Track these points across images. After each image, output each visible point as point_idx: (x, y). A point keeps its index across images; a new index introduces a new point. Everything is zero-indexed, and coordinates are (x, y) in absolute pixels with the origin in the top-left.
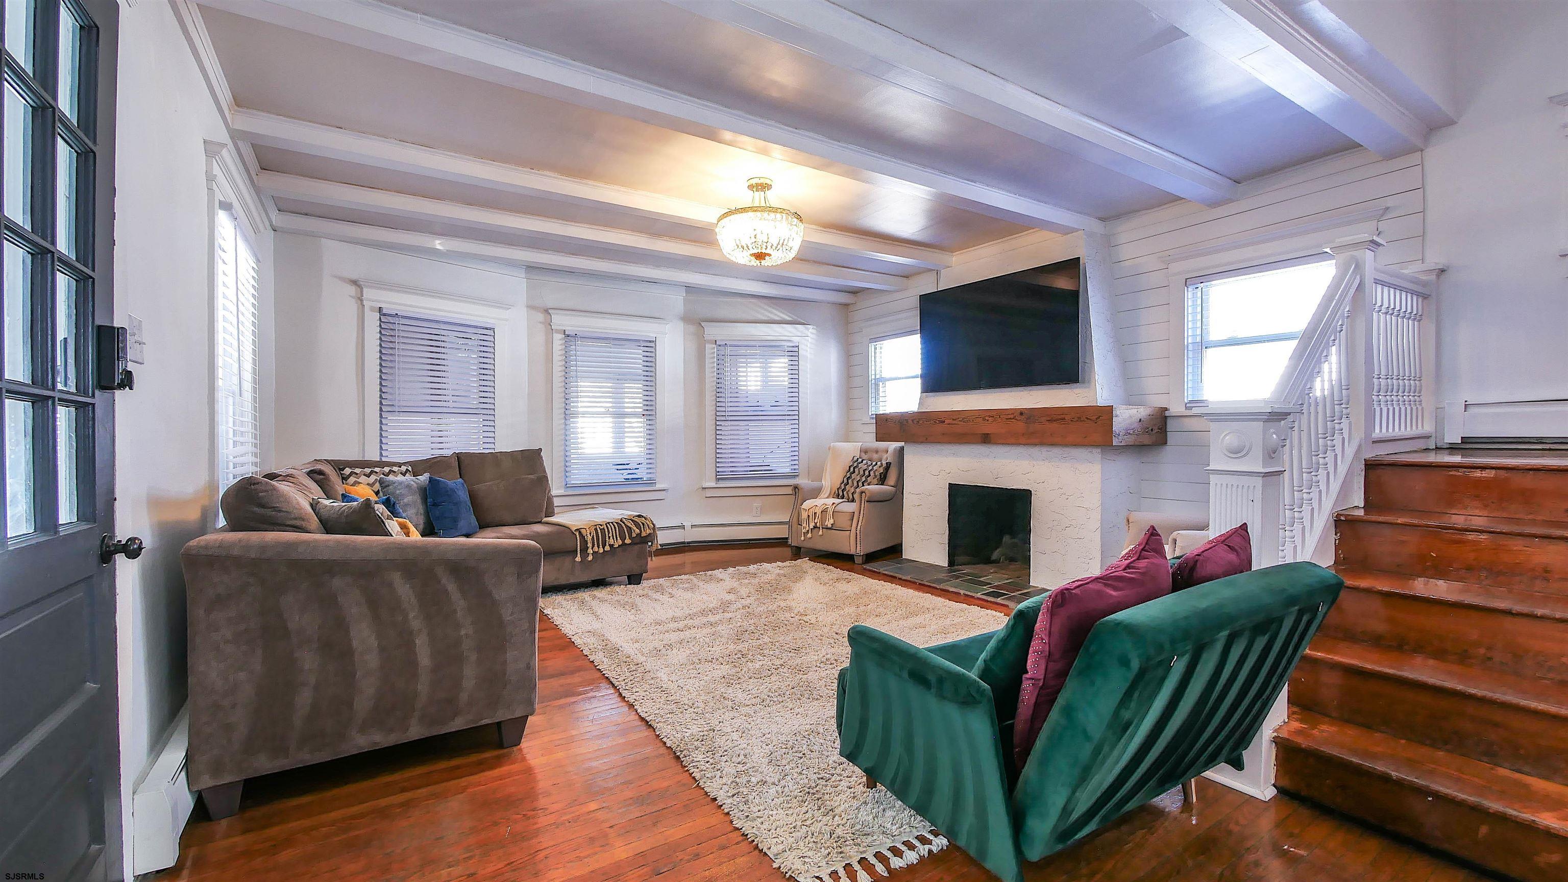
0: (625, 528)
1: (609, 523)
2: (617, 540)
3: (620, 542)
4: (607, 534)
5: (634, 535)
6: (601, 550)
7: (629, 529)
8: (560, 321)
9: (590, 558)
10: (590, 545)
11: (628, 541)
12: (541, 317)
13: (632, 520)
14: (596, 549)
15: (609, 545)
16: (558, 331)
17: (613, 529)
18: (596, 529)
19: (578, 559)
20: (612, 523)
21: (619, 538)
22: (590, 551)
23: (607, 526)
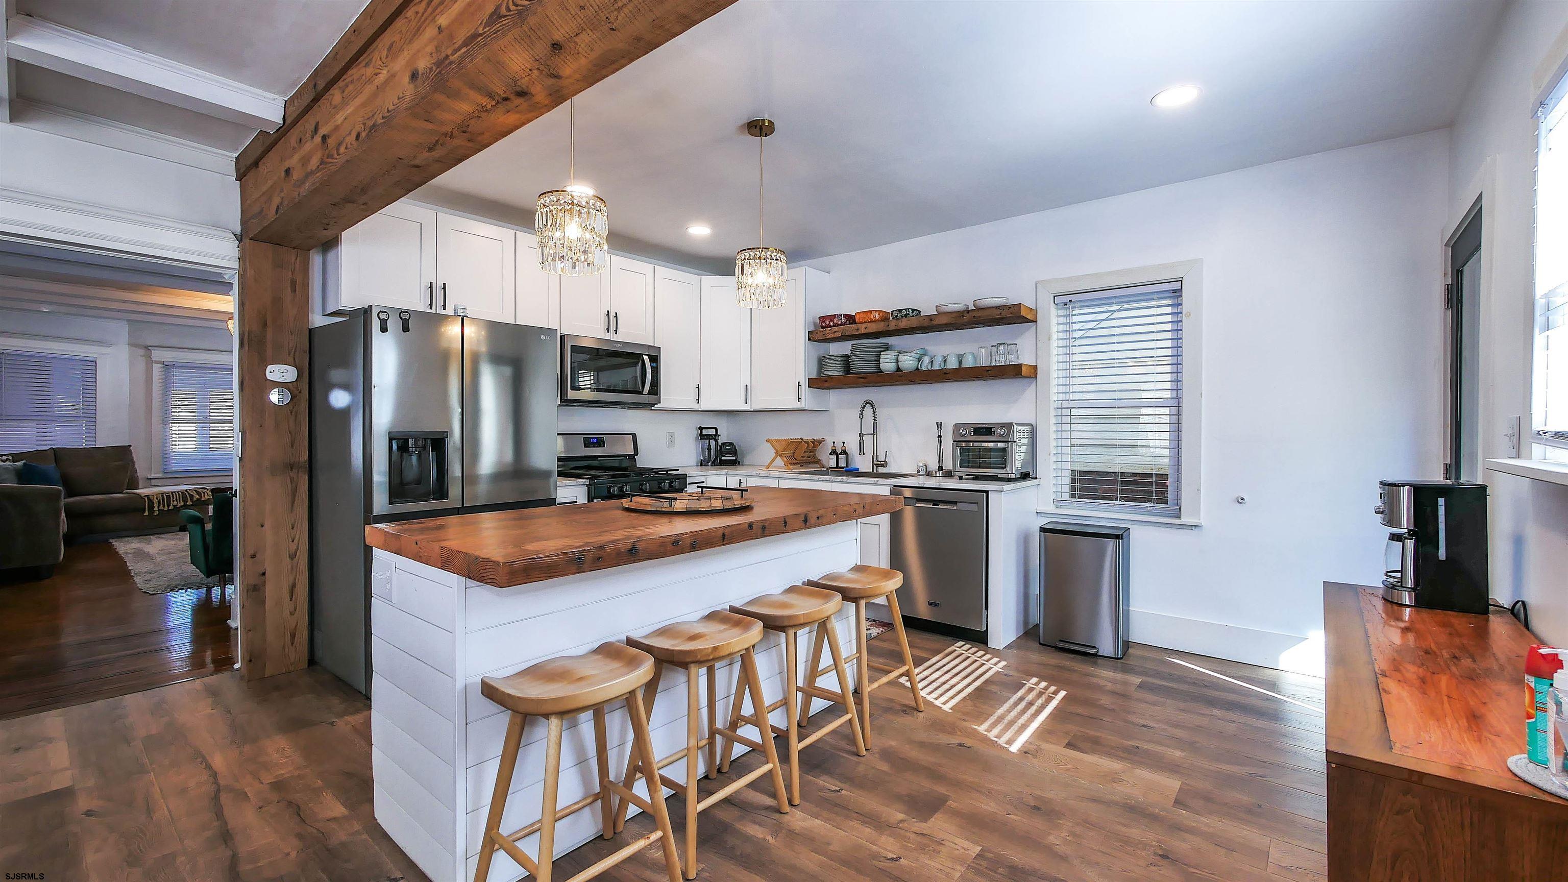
0: (188, 496)
1: (175, 492)
2: (180, 502)
3: (182, 504)
4: (172, 498)
5: (195, 499)
6: (166, 509)
7: (191, 496)
8: (157, 354)
9: (156, 513)
10: (155, 505)
11: (189, 503)
12: (142, 352)
13: (195, 491)
14: (161, 507)
15: (173, 505)
16: (157, 362)
17: (178, 496)
18: (162, 496)
19: (146, 513)
20: (178, 492)
21: (181, 501)
22: (156, 509)
23: (173, 495)
